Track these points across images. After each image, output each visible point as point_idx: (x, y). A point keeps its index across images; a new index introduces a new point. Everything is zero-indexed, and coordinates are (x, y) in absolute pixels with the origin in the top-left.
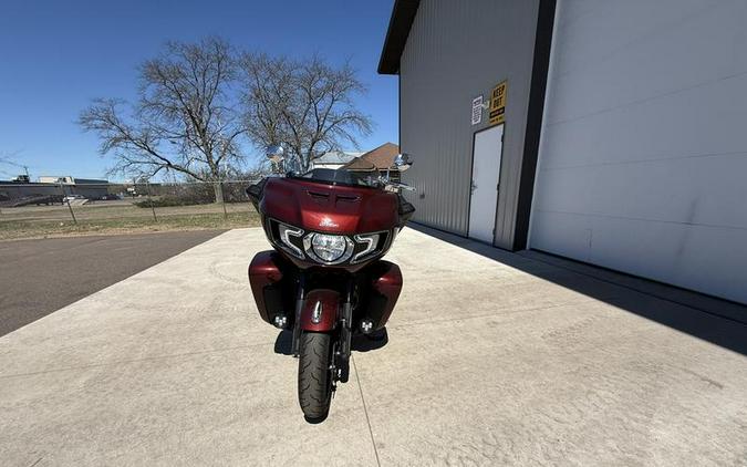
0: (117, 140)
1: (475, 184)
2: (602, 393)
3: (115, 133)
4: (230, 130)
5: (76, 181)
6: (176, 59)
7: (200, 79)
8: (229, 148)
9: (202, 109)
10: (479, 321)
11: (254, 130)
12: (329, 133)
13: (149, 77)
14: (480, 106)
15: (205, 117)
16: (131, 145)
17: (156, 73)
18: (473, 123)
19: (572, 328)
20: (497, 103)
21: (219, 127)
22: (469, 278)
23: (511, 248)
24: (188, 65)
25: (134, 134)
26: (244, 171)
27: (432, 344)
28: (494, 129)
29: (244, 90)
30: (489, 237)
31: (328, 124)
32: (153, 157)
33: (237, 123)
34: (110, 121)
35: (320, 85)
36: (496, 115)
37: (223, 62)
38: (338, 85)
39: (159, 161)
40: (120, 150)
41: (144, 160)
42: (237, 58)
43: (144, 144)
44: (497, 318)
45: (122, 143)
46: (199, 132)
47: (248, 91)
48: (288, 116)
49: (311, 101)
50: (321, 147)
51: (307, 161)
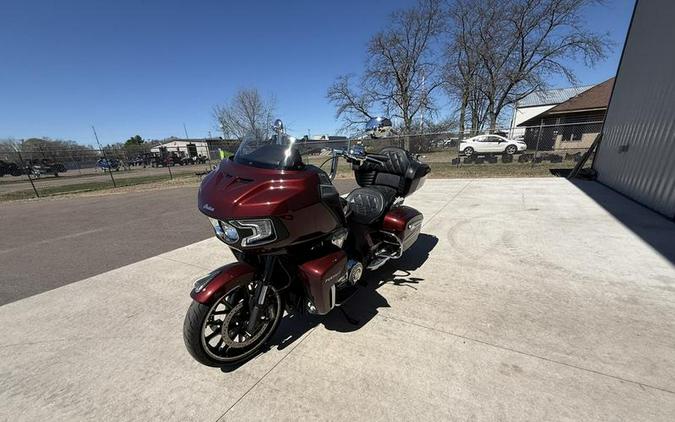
0: (345, 107)
3: (345, 102)
4: (429, 84)
5: (330, 138)
6: (396, 26)
7: (412, 41)
8: (425, 103)
9: (409, 68)
13: (373, 51)
15: (409, 77)
16: (354, 109)
17: (379, 46)
21: (420, 83)
24: (403, 30)
25: (355, 101)
26: (436, 123)
29: (450, 41)
32: (366, 117)
34: (344, 93)
40: (347, 114)
41: (360, 120)
43: (361, 109)
45: (348, 109)
46: (404, 96)
47: (452, 41)
48: (488, 61)
49: (521, 34)
50: (522, 87)
51: (499, 109)
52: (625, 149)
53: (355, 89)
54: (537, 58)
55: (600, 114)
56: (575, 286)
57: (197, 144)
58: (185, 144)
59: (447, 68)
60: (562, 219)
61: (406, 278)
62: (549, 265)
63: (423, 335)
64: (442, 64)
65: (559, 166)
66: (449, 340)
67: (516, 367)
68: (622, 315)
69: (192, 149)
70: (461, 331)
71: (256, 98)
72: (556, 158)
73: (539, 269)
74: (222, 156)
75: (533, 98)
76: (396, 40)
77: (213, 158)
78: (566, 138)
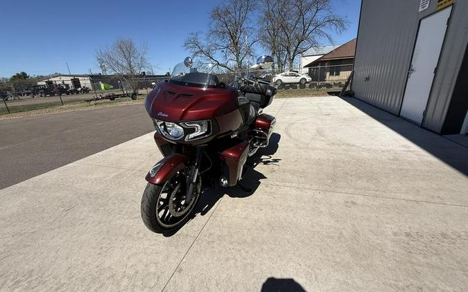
0: (197, 53)
1: (413, 68)
3: (197, 50)
4: (251, 41)
7: (238, 13)
8: (249, 52)
9: (237, 30)
11: (264, 38)
12: (311, 35)
13: (213, 17)
15: (238, 35)
16: (203, 55)
17: (217, 14)
18: (421, 10)
21: (245, 40)
24: (232, 5)
25: (204, 49)
29: (261, 15)
32: (212, 60)
33: (254, 35)
34: (196, 44)
39: (215, 62)
40: (199, 58)
41: (208, 62)
43: (208, 54)
45: (199, 54)
46: (235, 46)
47: (263, 15)
48: (284, 28)
49: (301, 14)
50: (304, 45)
51: (294, 57)
52: (368, 79)
53: (203, 42)
54: (311, 28)
55: (351, 60)
56: (366, 155)
57: (80, 78)
58: (70, 78)
59: (261, 30)
60: (345, 119)
61: (270, 160)
62: (348, 145)
63: (294, 192)
64: (257, 28)
65: (332, 90)
66: (310, 193)
67: (353, 202)
68: (394, 167)
69: (76, 83)
70: (315, 187)
71: (131, 46)
72: (329, 86)
73: (344, 147)
74: (103, 88)
75: (311, 51)
76: (227, 12)
77: (94, 89)
78: (332, 74)
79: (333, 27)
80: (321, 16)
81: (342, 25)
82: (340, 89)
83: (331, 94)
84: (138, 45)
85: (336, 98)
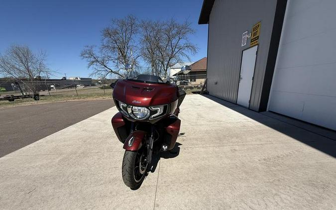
0: (93, 62)
1: (241, 77)
2: (283, 196)
3: (93, 59)
4: (136, 55)
5: (81, 79)
6: (115, 26)
7: (124, 34)
8: (135, 63)
9: (124, 47)
10: (227, 149)
11: (145, 54)
12: (177, 54)
13: (105, 36)
14: (246, 36)
15: (126, 51)
16: (98, 64)
17: (108, 33)
18: (242, 45)
19: (278, 157)
20: (255, 34)
21: (131, 55)
22: (229, 125)
23: (258, 110)
24: (119, 28)
25: (99, 59)
26: (141, 73)
27: (199, 158)
28: (253, 48)
29: (141, 37)
30: (247, 104)
31: (176, 50)
32: (106, 68)
33: (138, 52)
34: (91, 55)
35: (174, 32)
36: (254, 41)
37: (133, 26)
38: (182, 31)
39: (108, 70)
40: (95, 66)
41: (103, 69)
42: (139, 24)
43: (103, 64)
44: (237, 148)
45: (95, 63)
46: (124, 58)
47: (143, 38)
48: (159, 48)
49: (169, 40)
50: (173, 61)
51: (167, 68)
52: (216, 83)
53: (97, 53)
55: (205, 72)
59: (143, 49)
64: (140, 46)
65: (195, 90)
72: (191, 88)
75: (178, 65)
76: (116, 33)
78: (191, 81)
79: (190, 51)
80: (182, 43)
81: (195, 50)
82: (200, 90)
83: (194, 93)
84: (35, 52)
85: (198, 95)
